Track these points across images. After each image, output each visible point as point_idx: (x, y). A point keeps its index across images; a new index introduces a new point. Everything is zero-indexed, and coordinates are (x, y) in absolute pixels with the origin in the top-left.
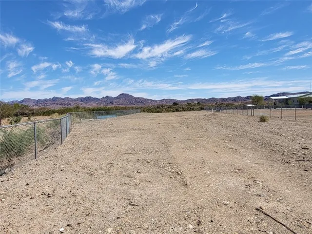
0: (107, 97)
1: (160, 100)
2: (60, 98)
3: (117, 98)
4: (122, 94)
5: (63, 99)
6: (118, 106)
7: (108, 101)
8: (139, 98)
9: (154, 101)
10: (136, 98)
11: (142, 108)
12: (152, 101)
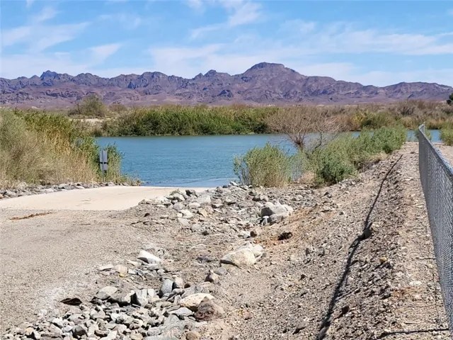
0: (212, 73)
1: (388, 88)
2: (65, 75)
3: (243, 78)
4: (262, 65)
5: (73, 80)
6: (247, 103)
7: (216, 86)
8: (316, 79)
9: (366, 88)
10: (308, 79)
11: (342, 111)
12: (360, 88)
